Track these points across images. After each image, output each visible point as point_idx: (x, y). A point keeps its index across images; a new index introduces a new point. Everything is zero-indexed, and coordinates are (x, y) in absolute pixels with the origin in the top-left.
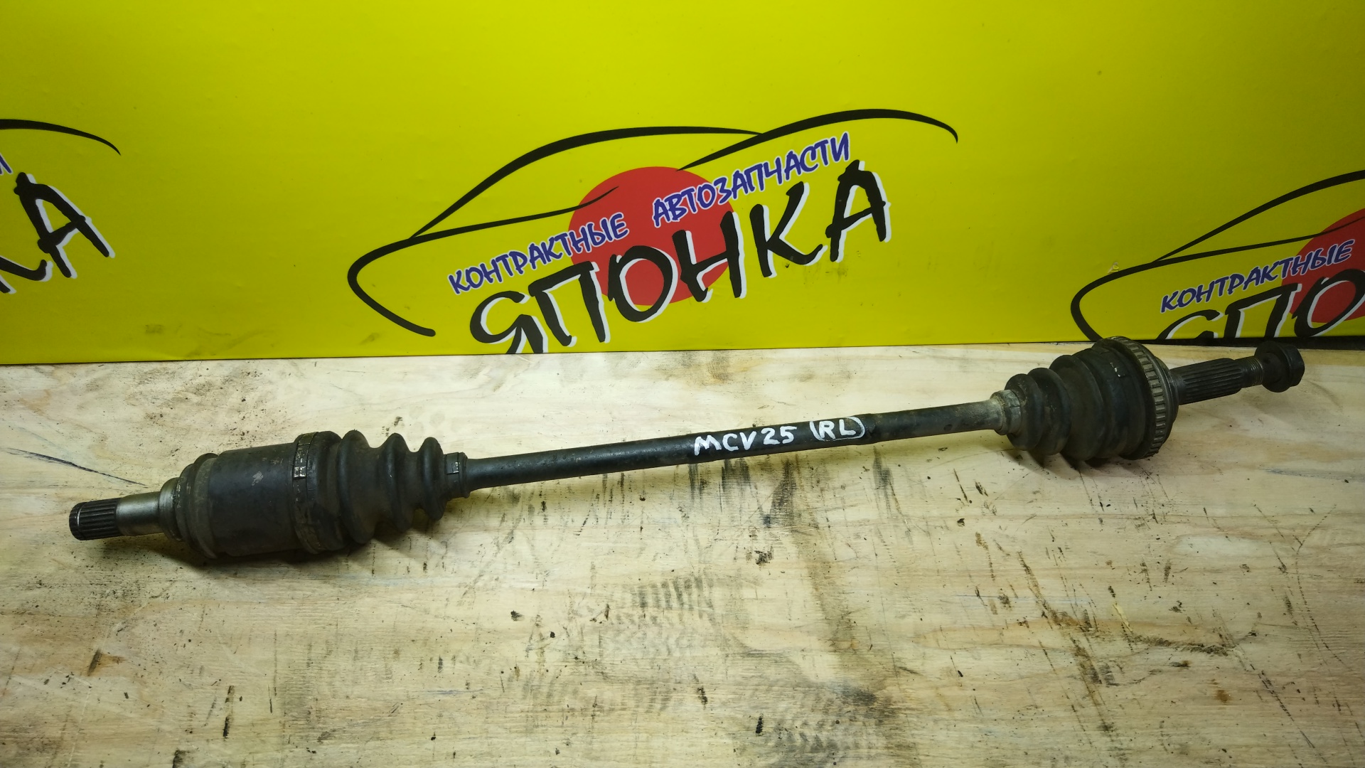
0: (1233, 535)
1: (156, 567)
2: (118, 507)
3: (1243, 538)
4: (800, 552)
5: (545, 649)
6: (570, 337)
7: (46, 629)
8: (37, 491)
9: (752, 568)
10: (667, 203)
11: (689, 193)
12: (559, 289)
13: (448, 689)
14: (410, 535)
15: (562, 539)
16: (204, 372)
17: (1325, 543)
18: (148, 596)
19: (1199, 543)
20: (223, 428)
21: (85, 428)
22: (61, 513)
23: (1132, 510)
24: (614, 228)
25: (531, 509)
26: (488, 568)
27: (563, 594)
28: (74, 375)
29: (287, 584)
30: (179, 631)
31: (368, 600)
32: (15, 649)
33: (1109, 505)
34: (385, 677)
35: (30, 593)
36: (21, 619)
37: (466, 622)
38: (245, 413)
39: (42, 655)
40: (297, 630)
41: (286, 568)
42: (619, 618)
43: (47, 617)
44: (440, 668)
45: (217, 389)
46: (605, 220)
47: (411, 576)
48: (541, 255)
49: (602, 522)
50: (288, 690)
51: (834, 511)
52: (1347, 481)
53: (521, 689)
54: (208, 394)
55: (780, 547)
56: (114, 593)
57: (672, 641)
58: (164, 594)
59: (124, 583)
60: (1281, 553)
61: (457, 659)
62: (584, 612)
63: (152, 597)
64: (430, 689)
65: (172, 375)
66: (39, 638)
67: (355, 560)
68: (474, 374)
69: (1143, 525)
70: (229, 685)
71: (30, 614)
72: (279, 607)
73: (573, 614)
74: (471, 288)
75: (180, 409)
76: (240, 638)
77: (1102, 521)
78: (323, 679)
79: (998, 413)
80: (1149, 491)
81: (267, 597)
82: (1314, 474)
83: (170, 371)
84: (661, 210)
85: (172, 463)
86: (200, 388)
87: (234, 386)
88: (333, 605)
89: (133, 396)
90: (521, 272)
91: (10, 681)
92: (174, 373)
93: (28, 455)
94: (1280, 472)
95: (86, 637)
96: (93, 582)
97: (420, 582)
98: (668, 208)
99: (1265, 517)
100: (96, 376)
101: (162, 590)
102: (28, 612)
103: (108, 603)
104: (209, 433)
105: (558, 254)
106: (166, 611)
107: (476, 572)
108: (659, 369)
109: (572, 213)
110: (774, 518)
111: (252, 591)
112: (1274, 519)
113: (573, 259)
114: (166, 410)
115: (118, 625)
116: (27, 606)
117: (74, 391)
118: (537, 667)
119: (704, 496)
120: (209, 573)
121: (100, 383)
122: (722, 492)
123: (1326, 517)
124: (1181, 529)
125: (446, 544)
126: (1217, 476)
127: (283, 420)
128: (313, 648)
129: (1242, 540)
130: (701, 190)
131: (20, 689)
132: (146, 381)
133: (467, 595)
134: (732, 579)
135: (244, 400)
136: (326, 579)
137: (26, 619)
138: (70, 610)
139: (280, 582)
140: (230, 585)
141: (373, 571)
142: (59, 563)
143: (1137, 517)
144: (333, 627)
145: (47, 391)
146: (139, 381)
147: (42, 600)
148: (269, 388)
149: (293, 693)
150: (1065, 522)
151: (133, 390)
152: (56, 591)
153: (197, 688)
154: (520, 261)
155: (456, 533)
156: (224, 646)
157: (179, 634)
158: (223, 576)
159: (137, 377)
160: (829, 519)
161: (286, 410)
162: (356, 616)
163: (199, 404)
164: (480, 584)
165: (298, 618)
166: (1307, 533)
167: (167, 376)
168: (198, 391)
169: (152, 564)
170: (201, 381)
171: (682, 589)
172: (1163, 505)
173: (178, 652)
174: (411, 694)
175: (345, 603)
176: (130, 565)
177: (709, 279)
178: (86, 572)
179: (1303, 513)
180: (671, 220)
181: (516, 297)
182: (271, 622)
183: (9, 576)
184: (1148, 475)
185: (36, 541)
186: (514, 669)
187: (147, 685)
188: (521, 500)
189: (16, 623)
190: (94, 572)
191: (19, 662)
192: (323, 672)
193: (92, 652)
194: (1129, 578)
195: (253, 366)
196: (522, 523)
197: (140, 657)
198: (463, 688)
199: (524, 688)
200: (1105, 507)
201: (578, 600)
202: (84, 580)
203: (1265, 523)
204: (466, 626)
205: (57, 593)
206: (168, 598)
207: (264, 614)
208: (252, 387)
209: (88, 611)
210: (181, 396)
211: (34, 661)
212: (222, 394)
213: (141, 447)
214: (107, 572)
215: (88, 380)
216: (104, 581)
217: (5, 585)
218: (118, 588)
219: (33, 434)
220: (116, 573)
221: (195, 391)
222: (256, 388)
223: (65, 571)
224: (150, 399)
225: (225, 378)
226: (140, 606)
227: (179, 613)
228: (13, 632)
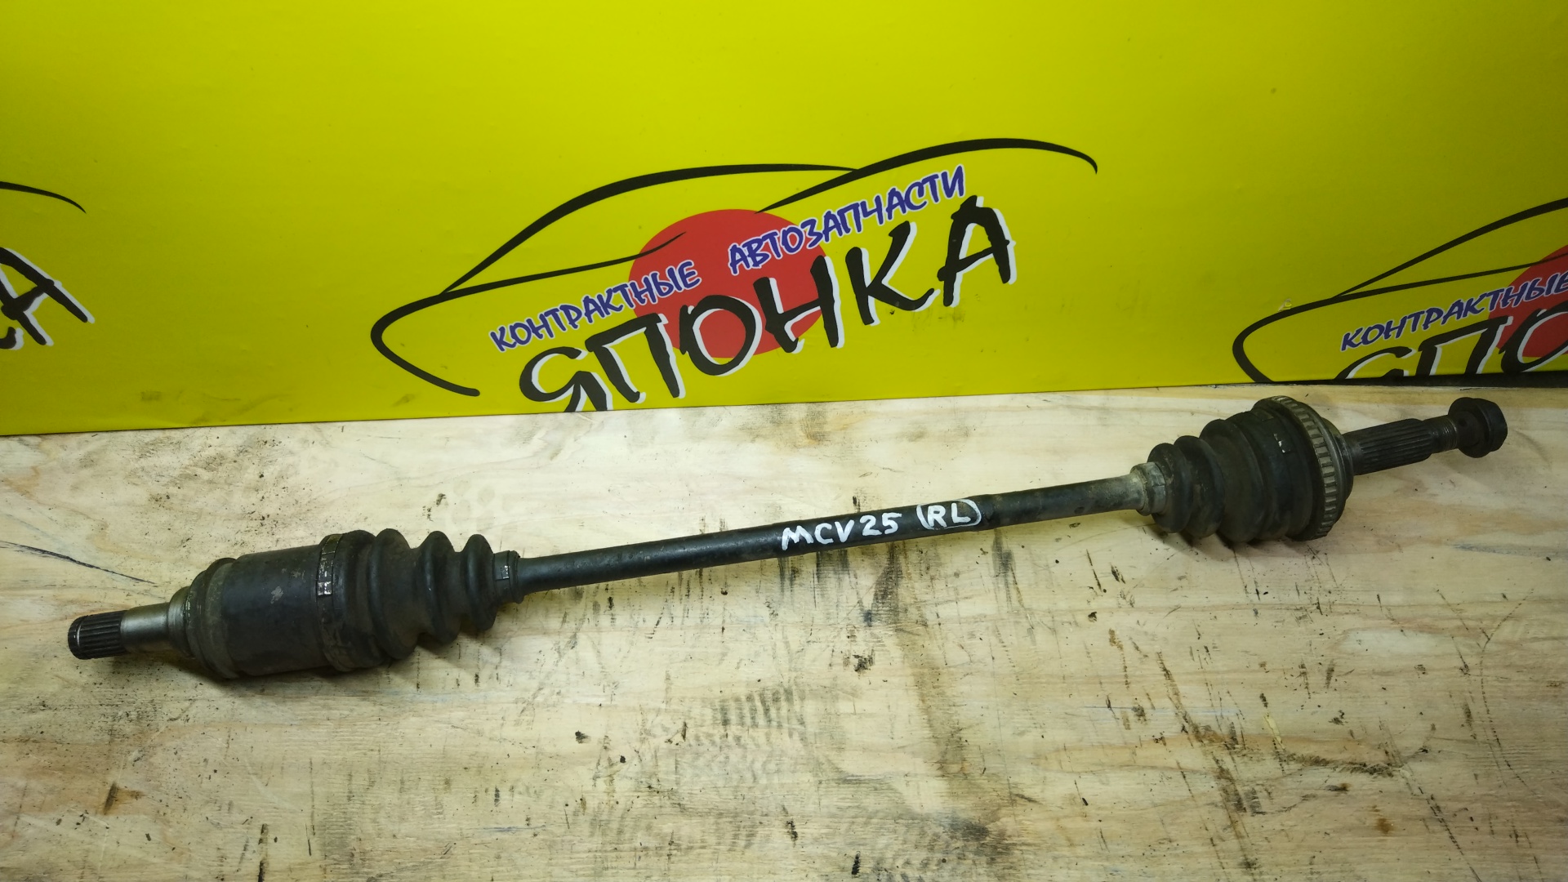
0: (1409, 628)
1: (172, 684)
2: (122, 624)
3: (1421, 632)
4: (905, 656)
5: (615, 776)
6: (638, 393)
7: (53, 760)
8: (31, 592)
9: (850, 676)
10: (746, 248)
11: (771, 237)
12: (620, 344)
13: (506, 826)
14: (460, 641)
15: (632, 643)
16: (214, 441)
17: (1517, 637)
18: (166, 718)
19: (1369, 638)
20: (240, 512)
21: (81, 514)
22: (61, 620)
23: (1293, 598)
24: (683, 277)
25: (596, 606)
26: (549, 679)
27: (634, 710)
28: (64, 447)
29: (322, 702)
30: (202, 760)
31: (413, 719)
32: (21, 783)
33: (1266, 593)
34: (435, 811)
35: (33, 717)
36: (26, 748)
37: (525, 745)
38: (265, 491)
39: (51, 791)
40: (335, 757)
41: (319, 683)
42: (697, 738)
43: (55, 745)
44: (496, 800)
45: (230, 462)
46: (671, 269)
47: (462, 690)
48: (597, 308)
49: (677, 621)
50: (328, 828)
51: (946, 605)
52: (1548, 559)
53: (587, 824)
54: (220, 468)
55: (883, 650)
56: (128, 715)
57: (758, 766)
58: (184, 716)
59: (138, 703)
60: (1464, 650)
61: (516, 790)
62: (658, 731)
64: (486, 826)
65: (177, 446)
66: (46, 770)
67: (397, 672)
68: (528, 438)
69: (1305, 616)
70: (262, 822)
71: (35, 741)
72: (313, 730)
73: (646, 734)
74: (518, 344)
75: (189, 489)
76: (272, 768)
77: (1256, 613)
78: (366, 815)
79: (1139, 492)
80: (1315, 575)
81: (299, 718)
82: (1512, 550)
83: (175, 441)
84: (738, 256)
85: (184, 555)
86: (211, 461)
87: (249, 458)
88: (374, 726)
89: (133, 473)
90: (575, 327)
91: (18, 821)
92: (179, 443)
94: (1470, 548)
95: (98, 769)
96: (102, 702)
97: (471, 697)
98: (747, 253)
99: (1449, 605)
100: (90, 448)
101: (181, 711)
102: (32, 739)
103: (121, 727)
104: (223, 518)
105: (618, 307)
107: (535, 685)
108: (743, 428)
109: (631, 263)
110: (876, 615)
111: (283, 711)
112: (1459, 607)
113: (636, 311)
114: (173, 490)
115: (134, 754)
116: (30, 733)
117: (66, 469)
118: (605, 798)
119: (796, 588)
120: (232, 689)
121: (94, 457)
122: (816, 583)
123: (1520, 604)
124: (1349, 621)
125: (500, 651)
126: (1396, 555)
127: (308, 500)
128: (353, 778)
129: (1420, 635)
130: (785, 233)
131: (31, 831)
132: (148, 454)
133: (526, 712)
134: (827, 689)
135: (262, 476)
136: (365, 695)
137: (31, 747)
138: (79, 736)
139: (313, 699)
140: (257, 704)
141: (418, 685)
142: (63, 679)
143: (1298, 607)
144: (376, 753)
145: (34, 468)
146: (139, 454)
147: (47, 725)
148: (290, 460)
149: (333, 832)
150: (1213, 615)
151: (133, 465)
152: (62, 714)
153: (226, 827)
154: (574, 315)
155: (511, 637)
156: (254, 777)
157: (202, 764)
158: (249, 693)
159: (136, 449)
160: (940, 615)
161: (312, 487)
162: (400, 739)
163: (210, 482)
164: (539, 699)
165: (335, 742)
166: (1496, 625)
167: (172, 447)
168: (209, 465)
169: (168, 679)
170: (211, 452)
171: (769, 703)
172: (1330, 592)
173: (203, 785)
174: (465, 832)
175: (388, 724)
176: (143, 681)
177: (799, 329)
178: (94, 690)
179: (1495, 599)
180: (751, 267)
181: (572, 353)
182: (306, 748)
183: (7, 697)
184: (1314, 554)
185: (36, 654)
186: (580, 802)
187: (171, 824)
188: (585, 599)
189: (21, 753)
190: (103, 690)
191: (26, 799)
192: (365, 807)
193: (107, 785)
194: (1285, 683)
195: (270, 432)
196: (586, 624)
197: (161, 791)
198: (523, 824)
199: (591, 824)
200: (1261, 595)
201: (651, 717)
202: (93, 700)
203: (1450, 613)
204: (525, 750)
205: (63, 716)
206: (188, 720)
207: (296, 738)
208: (270, 459)
209: (99, 738)
210: (190, 472)
211: (43, 798)
212: (236, 468)
213: (147, 537)
214: (118, 690)
215: (81, 453)
216: (116, 701)
217: (5, 708)
218: (131, 709)
219: (22, 522)
220: (129, 691)
221: (205, 465)
222: (276, 461)
223: (70, 690)
224: (154, 476)
225: (239, 448)
226: (158, 731)
227: (202, 739)
228: (18, 764)
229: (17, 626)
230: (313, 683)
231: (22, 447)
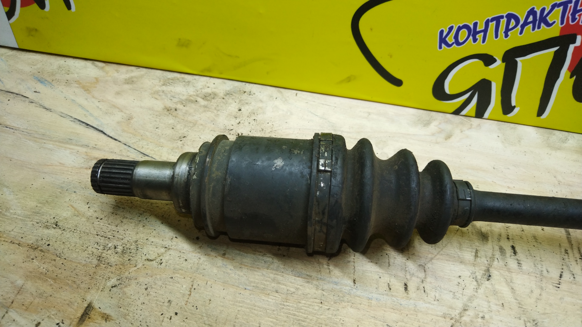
1: (154, 232)
2: (136, 168)
6: (515, 107)
7: (51, 269)
8: (72, 147)
12: (532, 58)
14: (388, 252)
15: (542, 288)
16: (212, 85)
18: (144, 258)
20: (222, 128)
21: (118, 108)
22: (86, 168)
25: (502, 250)
26: (471, 303)
28: (117, 71)
29: (272, 276)
30: (167, 300)
31: (352, 310)
32: (20, 282)
35: (46, 231)
36: (33, 254)
38: (240, 119)
39: (41, 295)
41: (270, 259)
43: (54, 257)
45: (220, 98)
47: (394, 294)
48: (534, 21)
49: (579, 278)
54: (213, 100)
56: (115, 248)
58: (158, 260)
59: (125, 241)
63: (148, 260)
65: (187, 83)
66: (42, 276)
67: (336, 266)
68: (427, 124)
71: (41, 251)
72: (263, 298)
74: (454, 45)
75: (191, 108)
81: (252, 284)
83: (186, 81)
85: (180, 146)
86: (207, 95)
87: (233, 99)
88: (317, 308)
89: (157, 92)
90: (506, 36)
91: (6, 315)
92: (189, 82)
93: (72, 120)
95: (82, 286)
96: (99, 233)
97: (402, 303)
100: (133, 74)
101: (157, 255)
102: (40, 248)
103: (108, 256)
104: (210, 129)
105: (551, 22)
106: (158, 277)
107: (459, 305)
111: (239, 275)
113: (562, 29)
114: (179, 106)
115: (113, 280)
116: (40, 243)
117: (115, 82)
120: (200, 247)
121: (135, 79)
125: (423, 267)
127: (271, 130)
132: (168, 84)
135: (240, 110)
136: (308, 279)
137: (37, 255)
138: (74, 255)
139: (265, 272)
140: (218, 265)
141: (354, 281)
142: (75, 209)
145: (97, 79)
146: (163, 83)
147: (54, 240)
148: (261, 105)
151: (157, 88)
152: (67, 234)
154: (513, 23)
155: (432, 259)
157: (166, 304)
158: (213, 254)
159: (162, 80)
161: (273, 123)
163: (205, 107)
164: (465, 319)
165: (282, 314)
167: (184, 83)
168: (205, 97)
169: (151, 228)
170: (209, 91)
173: (163, 323)
175: (329, 309)
176: (133, 225)
178: (95, 223)
181: (488, 60)
182: (256, 312)
183: (34, 212)
185: (62, 187)
188: (490, 238)
189: (28, 257)
190: (102, 224)
191: (19, 297)
193: (85, 302)
195: (248, 87)
196: (496, 263)
197: (127, 320)
202: (92, 230)
205: (67, 236)
206: (161, 263)
207: (248, 301)
208: (247, 102)
209: (90, 260)
210: (193, 99)
211: (32, 299)
212: (223, 102)
213: (157, 130)
214: (113, 227)
215: (128, 76)
216: (109, 235)
217: (29, 220)
218: (119, 243)
219: (80, 105)
220: (121, 229)
221: (203, 97)
222: (250, 103)
223: (78, 218)
224: (169, 96)
225: (227, 92)
226: (136, 266)
227: (169, 282)
228: (23, 265)
229: (56, 166)
230: (265, 258)
231: (93, 67)
